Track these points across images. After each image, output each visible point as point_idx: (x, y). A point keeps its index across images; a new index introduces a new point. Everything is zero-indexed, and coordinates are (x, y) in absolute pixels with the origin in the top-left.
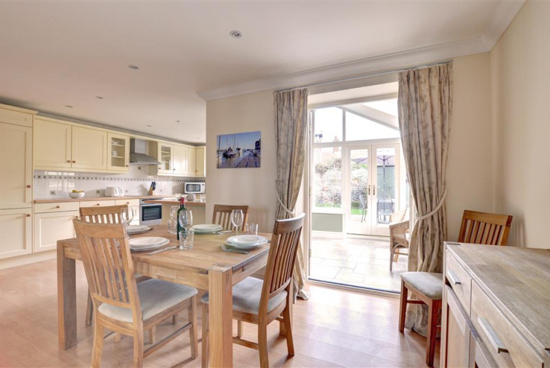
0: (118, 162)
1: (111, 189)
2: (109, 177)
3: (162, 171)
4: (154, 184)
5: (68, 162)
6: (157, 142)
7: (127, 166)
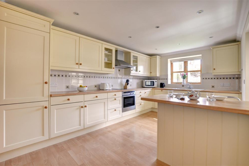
0: (108, 65)
1: (103, 84)
2: (102, 76)
3: (133, 73)
4: (127, 81)
5: (77, 64)
6: (130, 53)
7: (114, 68)
